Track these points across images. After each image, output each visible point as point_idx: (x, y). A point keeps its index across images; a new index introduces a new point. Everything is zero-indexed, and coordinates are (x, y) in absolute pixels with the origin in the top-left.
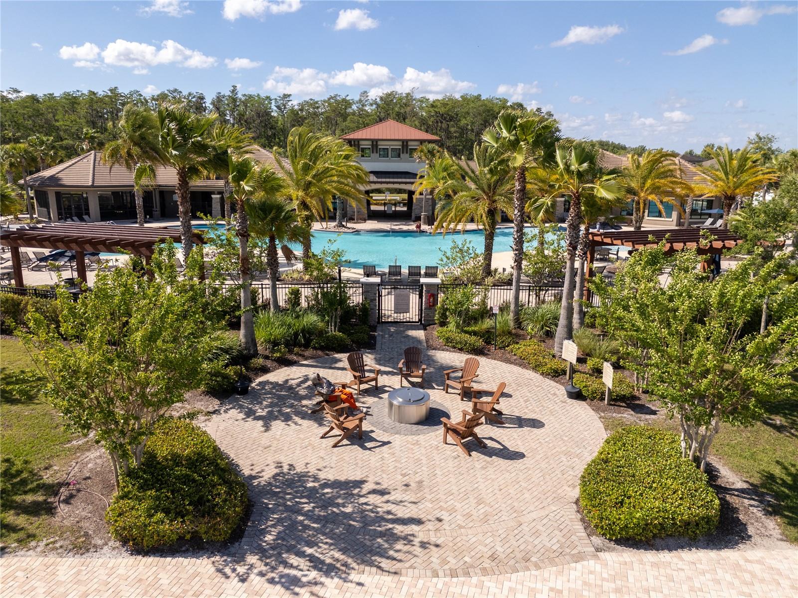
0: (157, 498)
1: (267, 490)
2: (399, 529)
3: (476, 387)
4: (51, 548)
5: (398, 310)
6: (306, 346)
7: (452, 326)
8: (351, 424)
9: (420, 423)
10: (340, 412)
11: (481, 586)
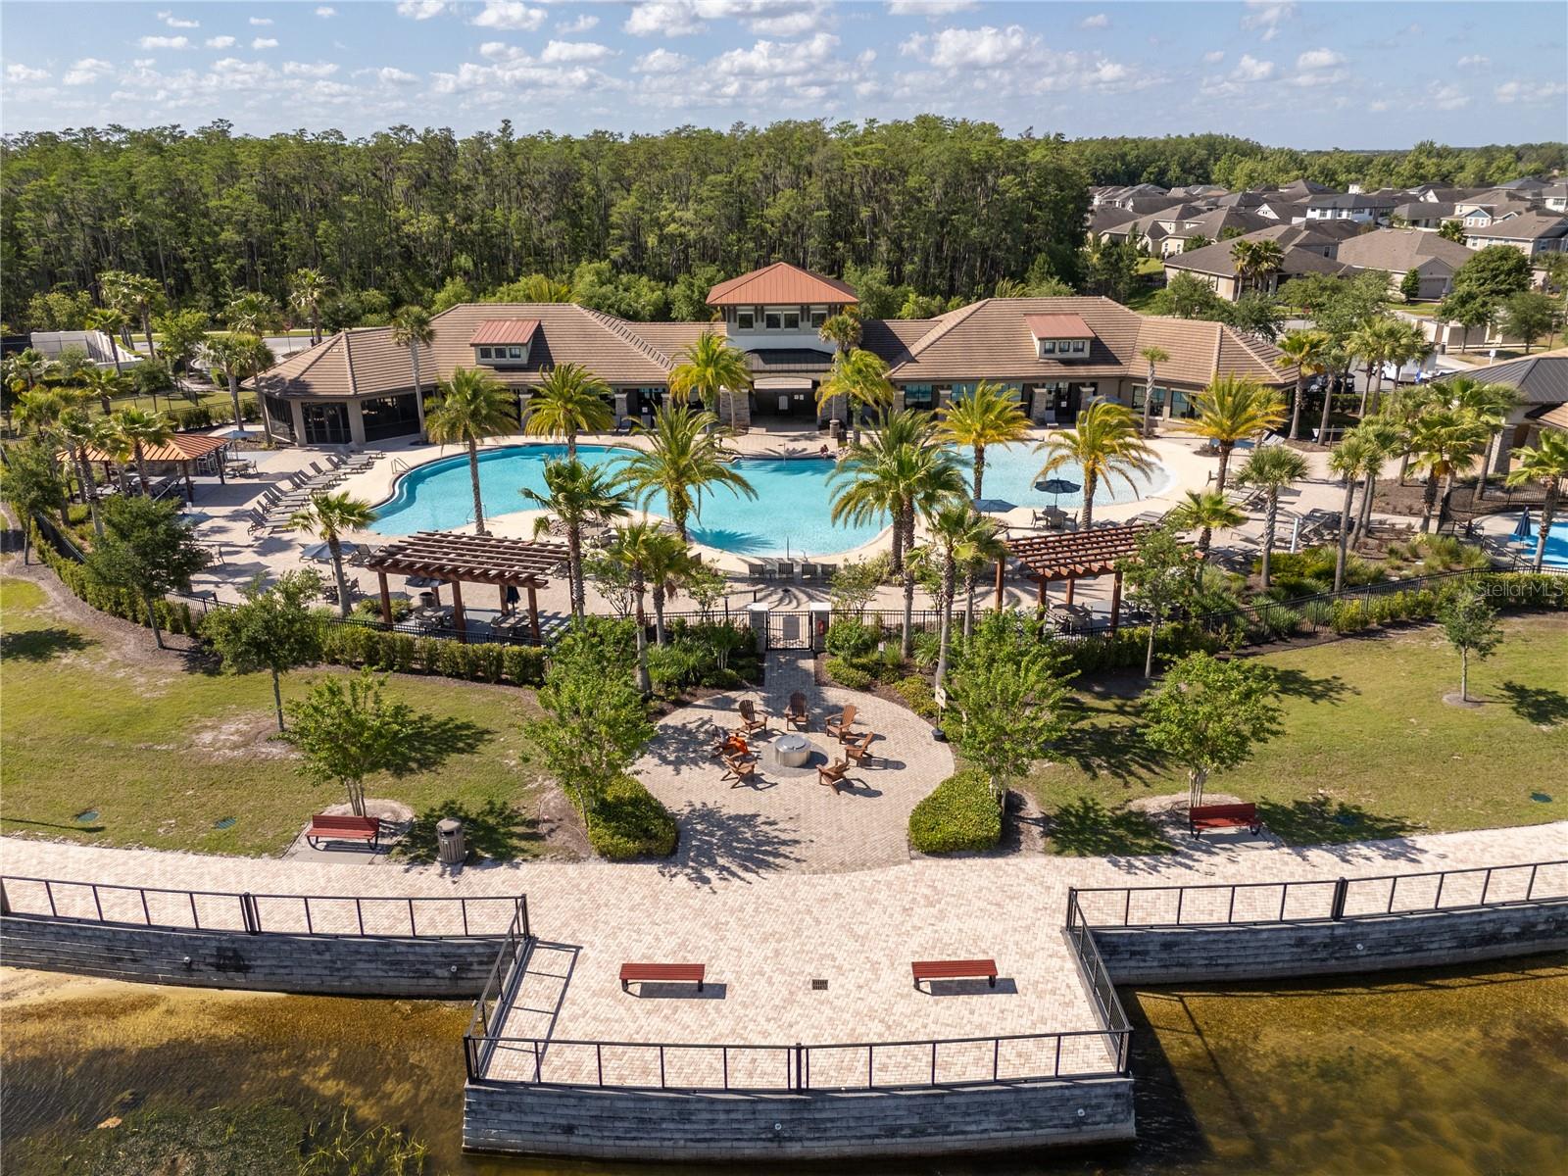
0: (618, 828)
1: (688, 820)
2: (783, 849)
3: (855, 729)
4: (554, 860)
5: (787, 637)
6: (697, 684)
7: (840, 660)
8: (745, 769)
9: (804, 766)
10: (736, 759)
11: (831, 879)
